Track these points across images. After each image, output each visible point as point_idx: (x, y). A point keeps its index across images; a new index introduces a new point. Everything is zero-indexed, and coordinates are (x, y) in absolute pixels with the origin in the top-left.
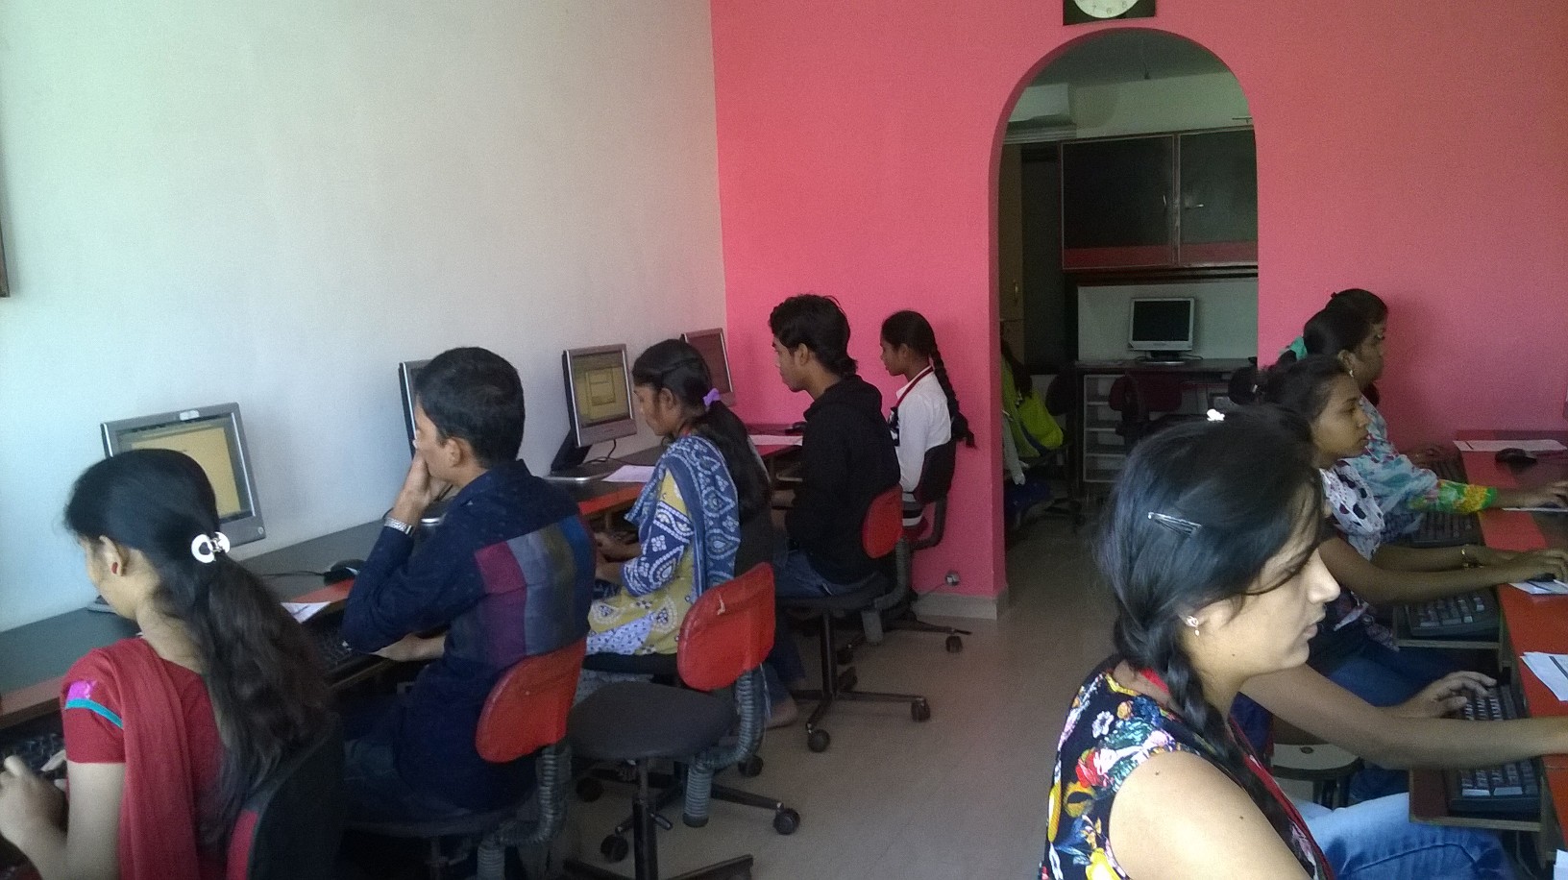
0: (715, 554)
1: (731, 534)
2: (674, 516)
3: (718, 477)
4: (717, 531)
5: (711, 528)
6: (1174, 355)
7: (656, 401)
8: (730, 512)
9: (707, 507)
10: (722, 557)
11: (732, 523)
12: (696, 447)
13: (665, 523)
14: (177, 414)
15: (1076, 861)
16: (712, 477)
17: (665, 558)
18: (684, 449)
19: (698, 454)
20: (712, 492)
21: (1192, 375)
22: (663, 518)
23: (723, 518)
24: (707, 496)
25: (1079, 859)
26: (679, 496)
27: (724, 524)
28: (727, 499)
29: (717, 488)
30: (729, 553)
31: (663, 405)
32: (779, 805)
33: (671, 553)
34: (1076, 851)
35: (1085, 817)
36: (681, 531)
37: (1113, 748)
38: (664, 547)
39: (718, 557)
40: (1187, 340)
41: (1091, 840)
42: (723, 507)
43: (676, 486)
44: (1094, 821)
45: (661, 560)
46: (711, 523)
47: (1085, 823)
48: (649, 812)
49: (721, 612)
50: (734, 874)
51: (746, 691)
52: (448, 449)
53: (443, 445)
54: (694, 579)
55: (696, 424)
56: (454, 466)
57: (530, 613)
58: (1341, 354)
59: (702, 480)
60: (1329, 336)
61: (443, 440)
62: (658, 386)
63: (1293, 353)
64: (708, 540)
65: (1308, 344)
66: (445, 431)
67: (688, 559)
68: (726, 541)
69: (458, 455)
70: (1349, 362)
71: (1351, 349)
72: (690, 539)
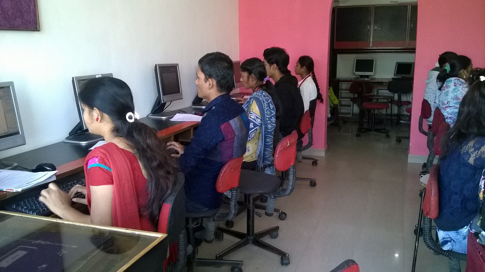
0: (268, 129)
1: (273, 123)
2: (256, 116)
3: (270, 104)
4: (270, 122)
5: (267, 121)
6: (367, 76)
7: (248, 78)
8: (273, 116)
9: (267, 114)
10: (270, 130)
11: (274, 120)
12: (263, 94)
13: (253, 119)
16: (269, 104)
17: (253, 130)
18: (259, 94)
19: (264, 96)
20: (268, 109)
21: (374, 83)
22: (253, 117)
23: (271, 118)
24: (267, 110)
26: (258, 110)
27: (271, 120)
28: (273, 112)
29: (270, 108)
30: (273, 129)
31: (250, 79)
32: (280, 211)
33: (255, 129)
36: (258, 121)
38: (253, 127)
39: (269, 131)
40: (372, 72)
42: (271, 114)
43: (257, 107)
45: (251, 131)
46: (267, 119)
48: (253, 211)
49: (288, 145)
50: (273, 232)
51: (291, 172)
52: (208, 83)
53: (206, 82)
54: (260, 138)
55: (261, 87)
56: (209, 89)
57: (235, 144)
58: (462, 71)
59: (265, 105)
60: (458, 65)
61: (206, 80)
62: (250, 73)
63: (446, 70)
64: (266, 125)
65: (451, 67)
66: (207, 77)
67: (258, 132)
68: (271, 126)
69: (211, 85)
70: (465, 73)
71: (465, 69)
72: (261, 124)
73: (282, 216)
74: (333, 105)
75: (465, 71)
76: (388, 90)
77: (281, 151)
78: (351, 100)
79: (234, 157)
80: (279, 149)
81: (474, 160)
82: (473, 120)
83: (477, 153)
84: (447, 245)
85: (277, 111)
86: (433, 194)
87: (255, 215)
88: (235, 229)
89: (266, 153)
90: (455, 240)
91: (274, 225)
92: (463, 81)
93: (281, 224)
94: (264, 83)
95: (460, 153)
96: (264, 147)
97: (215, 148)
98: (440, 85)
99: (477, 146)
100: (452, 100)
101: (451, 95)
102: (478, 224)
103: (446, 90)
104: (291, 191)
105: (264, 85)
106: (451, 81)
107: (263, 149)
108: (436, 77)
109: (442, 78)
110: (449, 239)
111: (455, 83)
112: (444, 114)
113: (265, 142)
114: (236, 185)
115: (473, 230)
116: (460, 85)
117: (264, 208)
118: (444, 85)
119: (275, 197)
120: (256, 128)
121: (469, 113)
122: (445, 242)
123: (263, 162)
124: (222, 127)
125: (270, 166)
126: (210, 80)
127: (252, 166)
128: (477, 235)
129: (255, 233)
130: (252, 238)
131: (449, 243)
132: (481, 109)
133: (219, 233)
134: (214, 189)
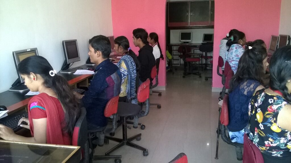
0: (132, 77)
1: (135, 73)
2: (124, 70)
4: (133, 73)
5: (131, 72)
6: (188, 42)
7: (118, 48)
8: (134, 69)
9: (131, 68)
11: (135, 71)
12: (128, 57)
14: (27, 50)
15: (268, 126)
16: (131, 62)
18: (126, 57)
21: (192, 46)
22: (122, 70)
23: (133, 70)
24: (131, 66)
25: (269, 125)
26: (125, 66)
28: (134, 67)
29: (132, 65)
30: (135, 77)
31: (120, 49)
32: (142, 124)
34: (268, 124)
35: (271, 118)
36: (126, 73)
37: (275, 105)
38: (123, 76)
40: (190, 40)
41: (273, 121)
42: (133, 68)
43: (125, 64)
44: (274, 118)
45: (122, 79)
46: (131, 71)
47: (271, 119)
48: (126, 126)
49: (145, 87)
50: (138, 137)
51: (147, 102)
52: (97, 54)
53: (95, 53)
54: (128, 82)
55: (126, 53)
56: (98, 57)
57: (115, 89)
58: (240, 40)
59: (129, 63)
60: (238, 37)
61: (95, 52)
62: (119, 45)
63: (231, 40)
64: (131, 74)
65: (234, 38)
66: (96, 50)
67: (126, 79)
68: (134, 75)
69: (99, 55)
70: (241, 41)
71: (242, 39)
72: (128, 74)
73: (143, 127)
74: (169, 60)
75: (242, 40)
76: (199, 50)
77: (141, 91)
78: (179, 57)
79: (114, 96)
80: (139, 90)
81: (247, 92)
82: (245, 70)
83: (249, 89)
84: (234, 140)
85: (137, 66)
86: (225, 112)
87: (127, 128)
88: (115, 136)
89: (132, 91)
90: (238, 137)
91: (139, 133)
92: (240, 46)
93: (142, 132)
94: (128, 51)
95: (239, 89)
96: (130, 88)
97: (103, 91)
98: (228, 48)
99: (248, 85)
100: (235, 57)
101: (234, 54)
102: (249, 128)
103: (231, 51)
104: (148, 113)
105: (128, 52)
106: (234, 46)
107: (129, 89)
108: (226, 43)
109: (229, 44)
110: (235, 136)
111: (236, 47)
112: (231, 65)
113: (131, 84)
114: (116, 112)
115: (246, 132)
116: (239, 48)
117: (132, 123)
118: (230, 49)
119: (138, 117)
120: (125, 77)
121: (243, 67)
122: (233, 138)
123: (130, 97)
124: (107, 79)
125: (134, 99)
126: (98, 52)
127: (123, 100)
128: (248, 135)
129: (128, 138)
130: (126, 141)
131: (235, 139)
132: (250, 64)
133: (107, 140)
134: (103, 115)
